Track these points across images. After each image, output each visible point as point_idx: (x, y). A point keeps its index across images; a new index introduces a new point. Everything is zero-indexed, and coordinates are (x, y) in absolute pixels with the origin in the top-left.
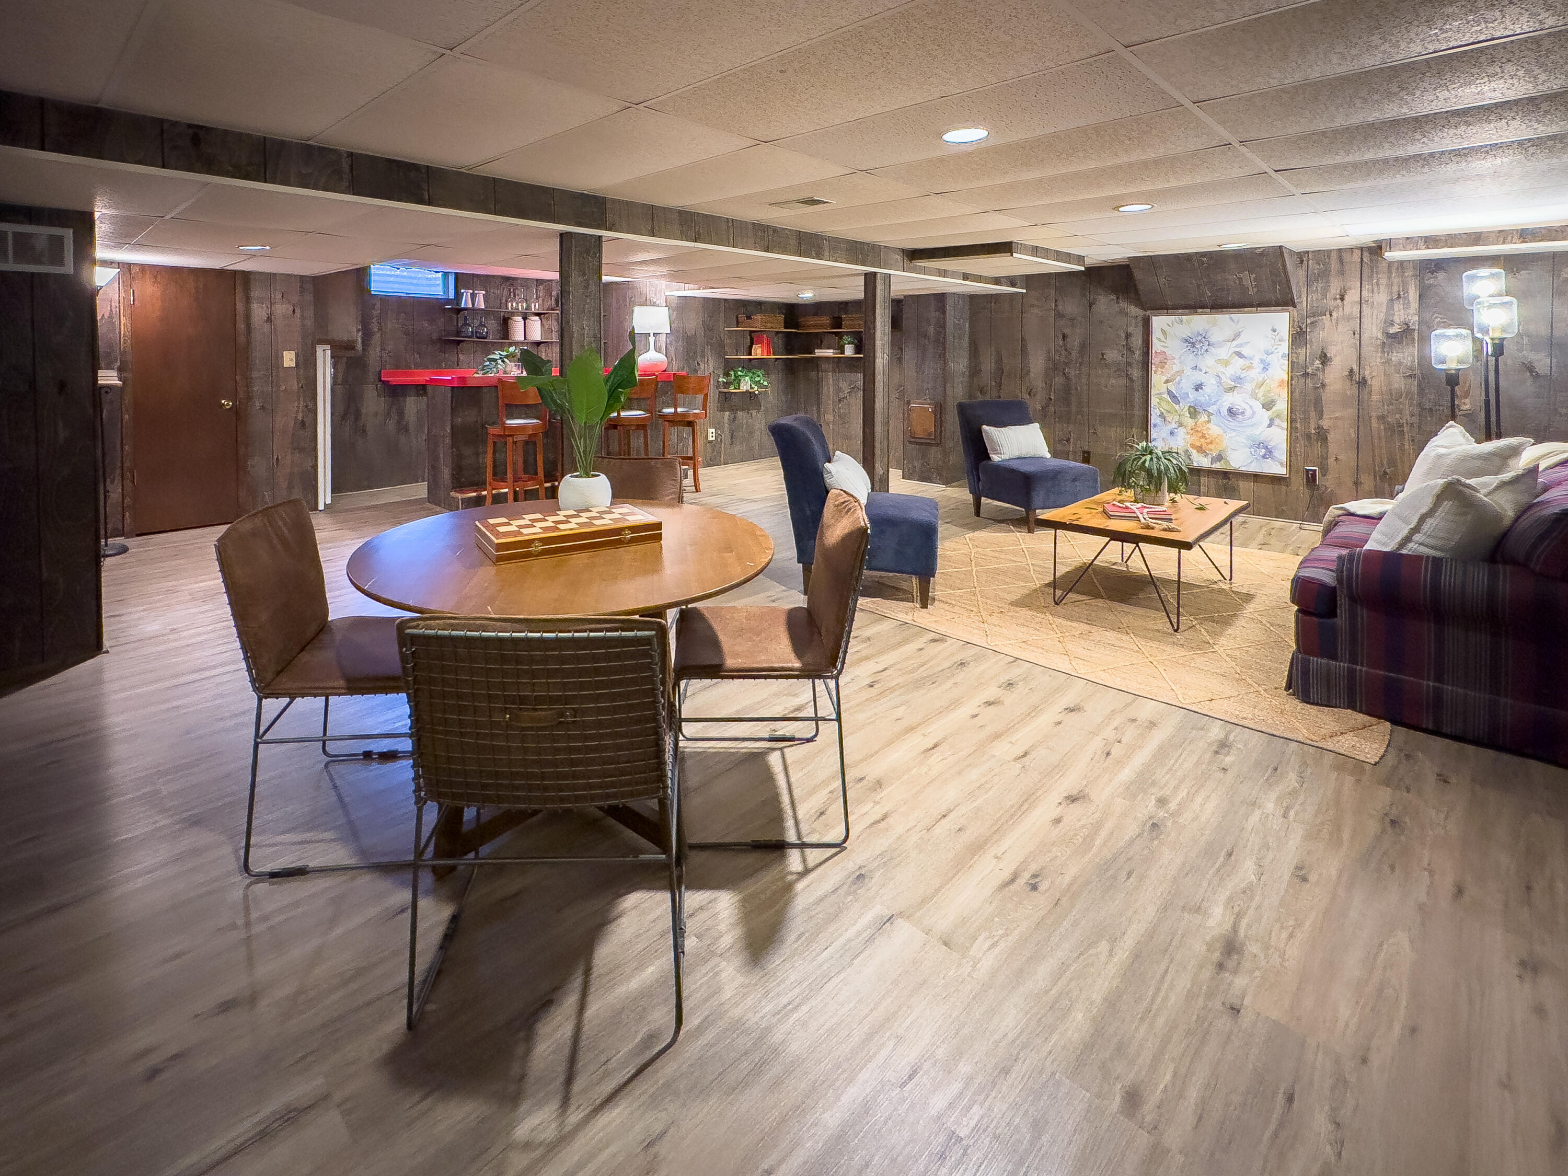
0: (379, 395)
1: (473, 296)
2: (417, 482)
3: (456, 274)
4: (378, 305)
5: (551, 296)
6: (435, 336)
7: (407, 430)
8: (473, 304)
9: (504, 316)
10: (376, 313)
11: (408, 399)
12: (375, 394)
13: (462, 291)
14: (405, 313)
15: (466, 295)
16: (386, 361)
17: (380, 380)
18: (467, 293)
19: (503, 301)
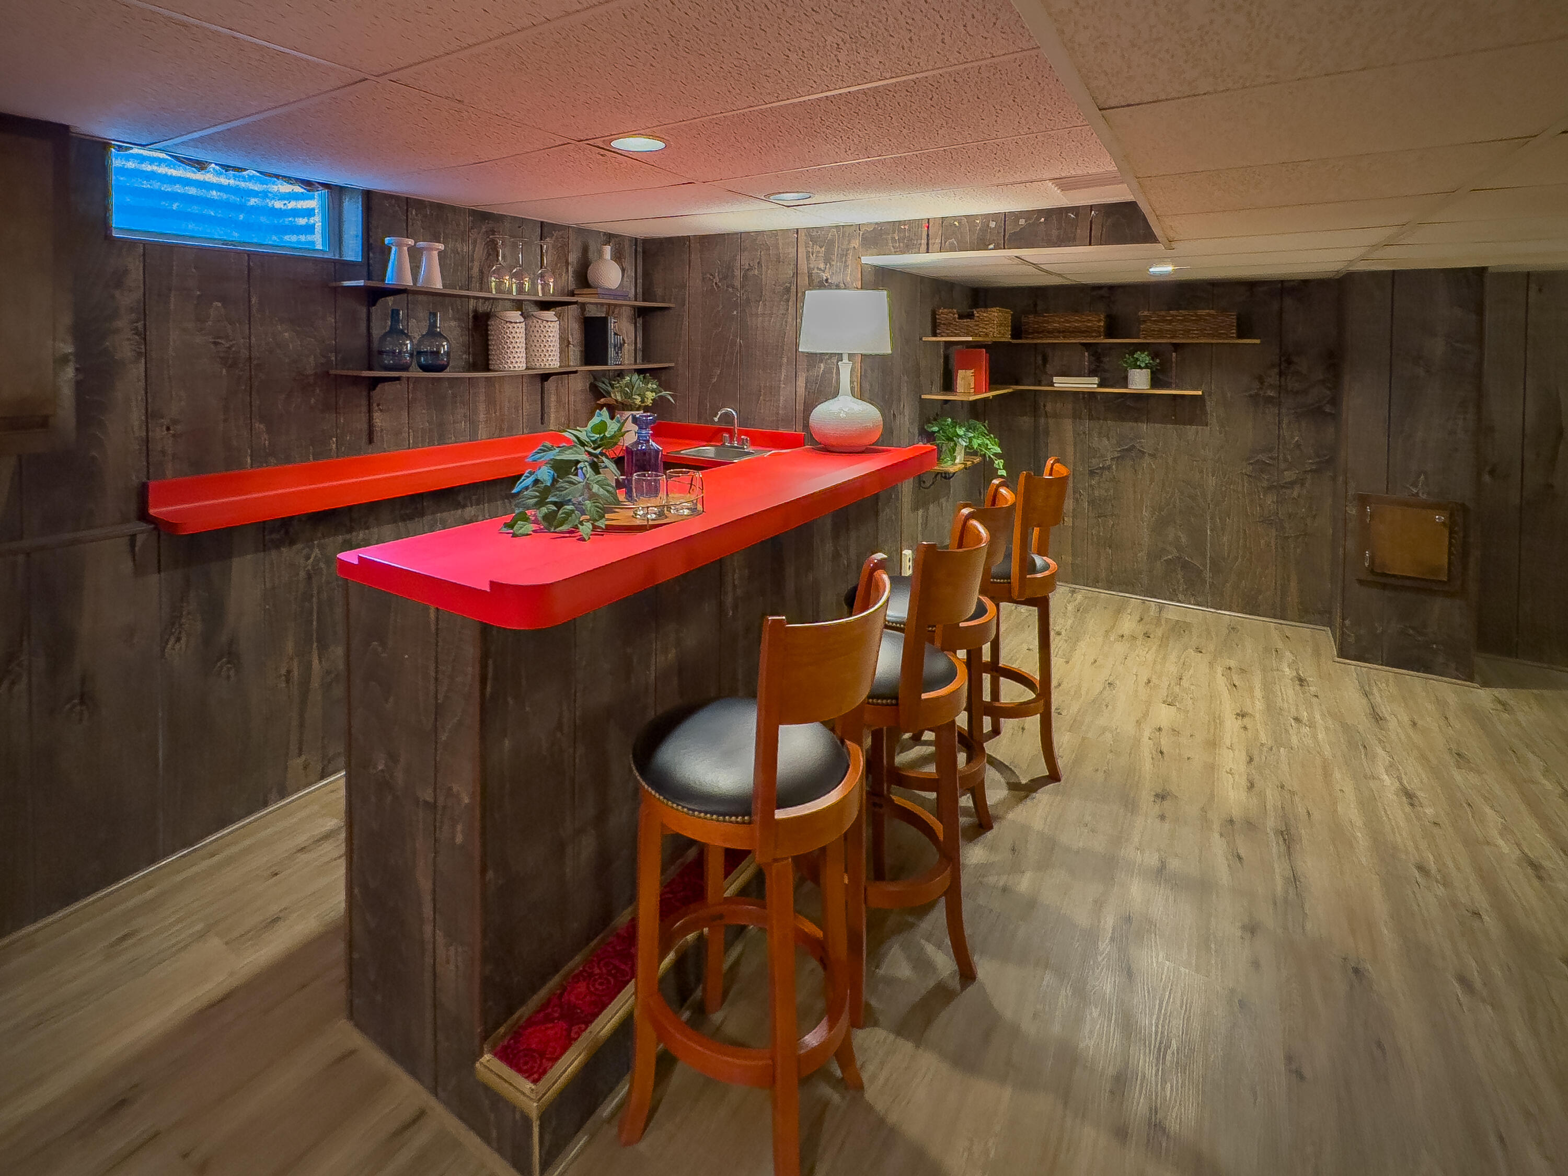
0: (139, 570)
1: (415, 255)
2: (265, 804)
3: (368, 195)
4: (136, 274)
5: (567, 263)
6: (310, 365)
7: (231, 654)
8: (415, 277)
9: (475, 311)
10: (128, 299)
11: (237, 563)
12: (127, 566)
13: (387, 240)
14: (224, 299)
15: (399, 253)
16: (163, 452)
17: (143, 516)
18: (399, 245)
19: (475, 271)
